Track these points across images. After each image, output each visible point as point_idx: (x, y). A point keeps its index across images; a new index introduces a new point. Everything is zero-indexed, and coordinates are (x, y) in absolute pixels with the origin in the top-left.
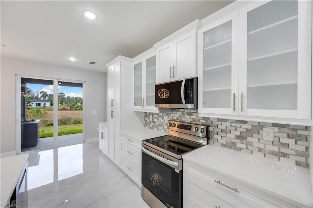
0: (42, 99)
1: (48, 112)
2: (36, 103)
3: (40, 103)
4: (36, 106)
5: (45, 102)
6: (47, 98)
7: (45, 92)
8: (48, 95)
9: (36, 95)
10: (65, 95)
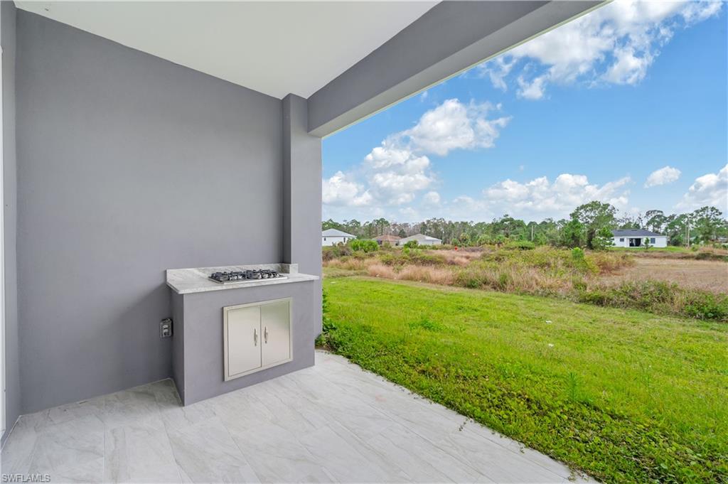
0: (651, 228)
1: (636, 260)
2: (631, 240)
3: (640, 239)
4: (631, 245)
5: (654, 237)
6: (663, 226)
7: (659, 211)
8: (665, 218)
9: (635, 220)
10: (720, 214)
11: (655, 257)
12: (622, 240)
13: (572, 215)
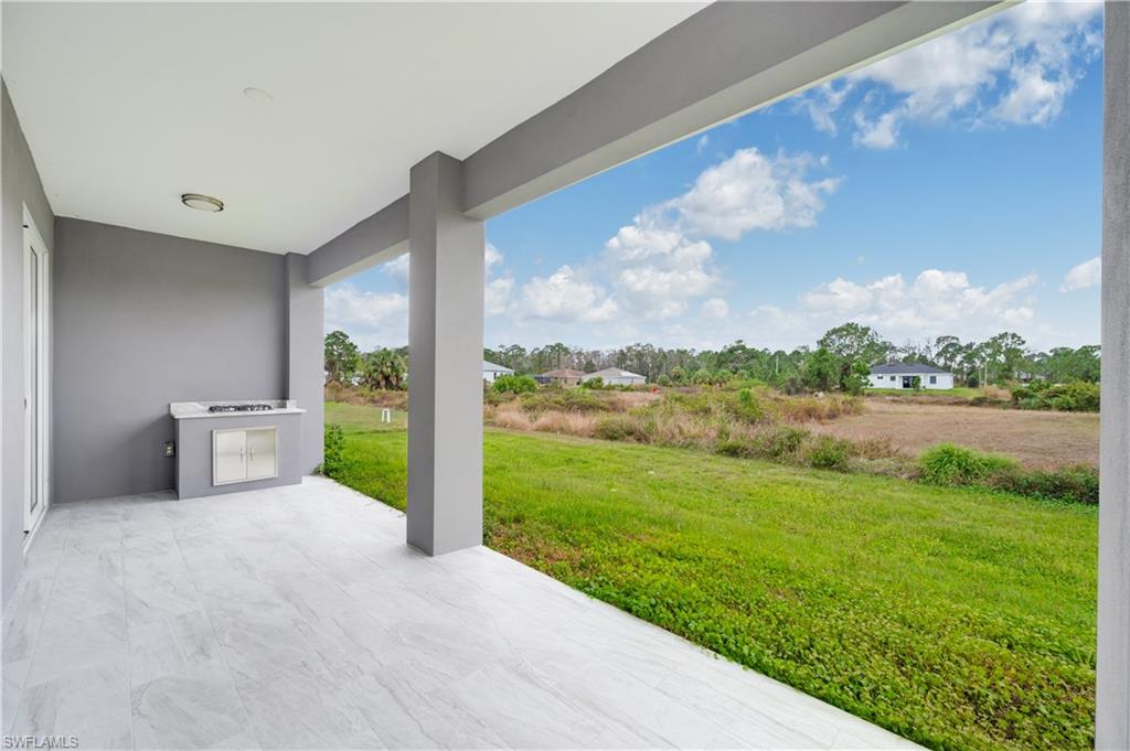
2: (904, 378)
4: (906, 385)
6: (958, 359)
7: (953, 338)
8: (961, 348)
9: (922, 350)
10: (1023, 342)
11: (921, 403)
12: (893, 379)
13: (821, 342)
